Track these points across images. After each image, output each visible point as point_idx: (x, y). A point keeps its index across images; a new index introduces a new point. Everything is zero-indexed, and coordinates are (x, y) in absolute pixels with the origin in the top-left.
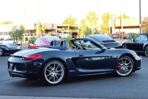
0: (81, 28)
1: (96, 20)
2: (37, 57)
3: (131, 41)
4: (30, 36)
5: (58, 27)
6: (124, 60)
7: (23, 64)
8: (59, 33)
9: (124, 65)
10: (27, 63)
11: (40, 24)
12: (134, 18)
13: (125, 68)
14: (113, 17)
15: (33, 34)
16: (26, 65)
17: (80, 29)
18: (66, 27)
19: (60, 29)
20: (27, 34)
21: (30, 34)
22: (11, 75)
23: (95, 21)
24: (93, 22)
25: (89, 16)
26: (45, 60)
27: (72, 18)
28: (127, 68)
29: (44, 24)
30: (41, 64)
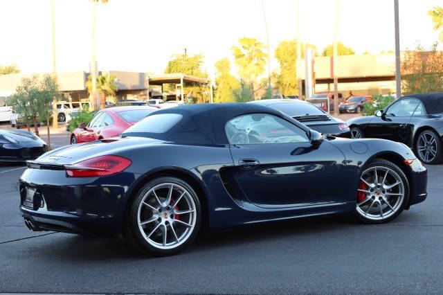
0: (217, 84)
1: (261, 62)
2: (112, 166)
3: (375, 119)
4: (72, 110)
5: (152, 83)
6: (381, 173)
7: (68, 189)
8: (153, 100)
9: (379, 186)
10: (82, 187)
11: (100, 73)
12: (365, 53)
13: (380, 198)
14: (309, 51)
15: (80, 103)
16: (77, 193)
17: (215, 87)
18: (174, 82)
19: (157, 89)
20: (63, 103)
21: (70, 104)
22: (29, 226)
23: (257, 64)
24: (252, 66)
25: (240, 51)
26: (137, 177)
27: (192, 56)
28: (385, 199)
29: (111, 72)
30: (126, 188)
